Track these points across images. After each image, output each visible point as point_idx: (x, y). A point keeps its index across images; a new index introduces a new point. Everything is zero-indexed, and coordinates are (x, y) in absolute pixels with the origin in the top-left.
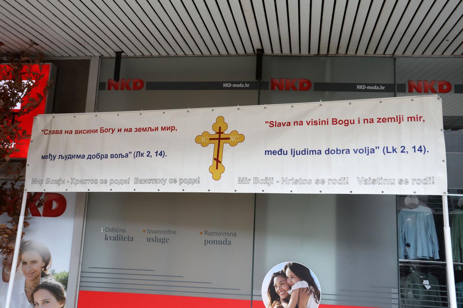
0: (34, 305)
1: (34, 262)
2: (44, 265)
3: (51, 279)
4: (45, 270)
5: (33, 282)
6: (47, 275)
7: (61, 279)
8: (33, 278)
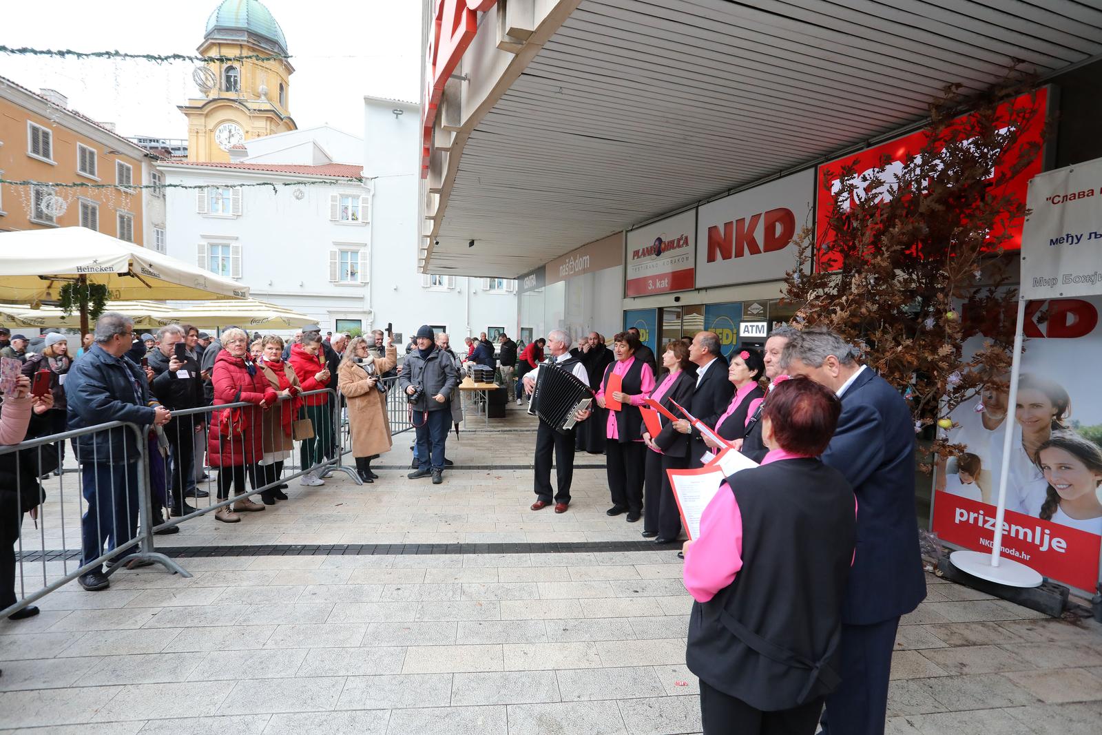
0: (1043, 469)
1: (1035, 406)
2: (1055, 411)
3: (1071, 435)
4: (1059, 418)
5: (1037, 435)
6: (1064, 428)
7: (1093, 435)
8: (1037, 428)
